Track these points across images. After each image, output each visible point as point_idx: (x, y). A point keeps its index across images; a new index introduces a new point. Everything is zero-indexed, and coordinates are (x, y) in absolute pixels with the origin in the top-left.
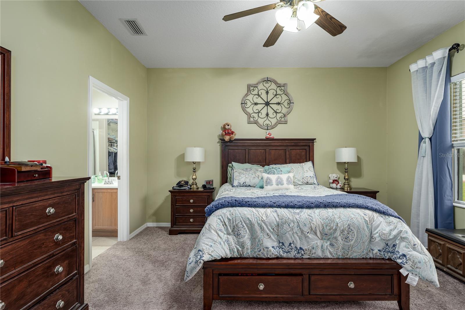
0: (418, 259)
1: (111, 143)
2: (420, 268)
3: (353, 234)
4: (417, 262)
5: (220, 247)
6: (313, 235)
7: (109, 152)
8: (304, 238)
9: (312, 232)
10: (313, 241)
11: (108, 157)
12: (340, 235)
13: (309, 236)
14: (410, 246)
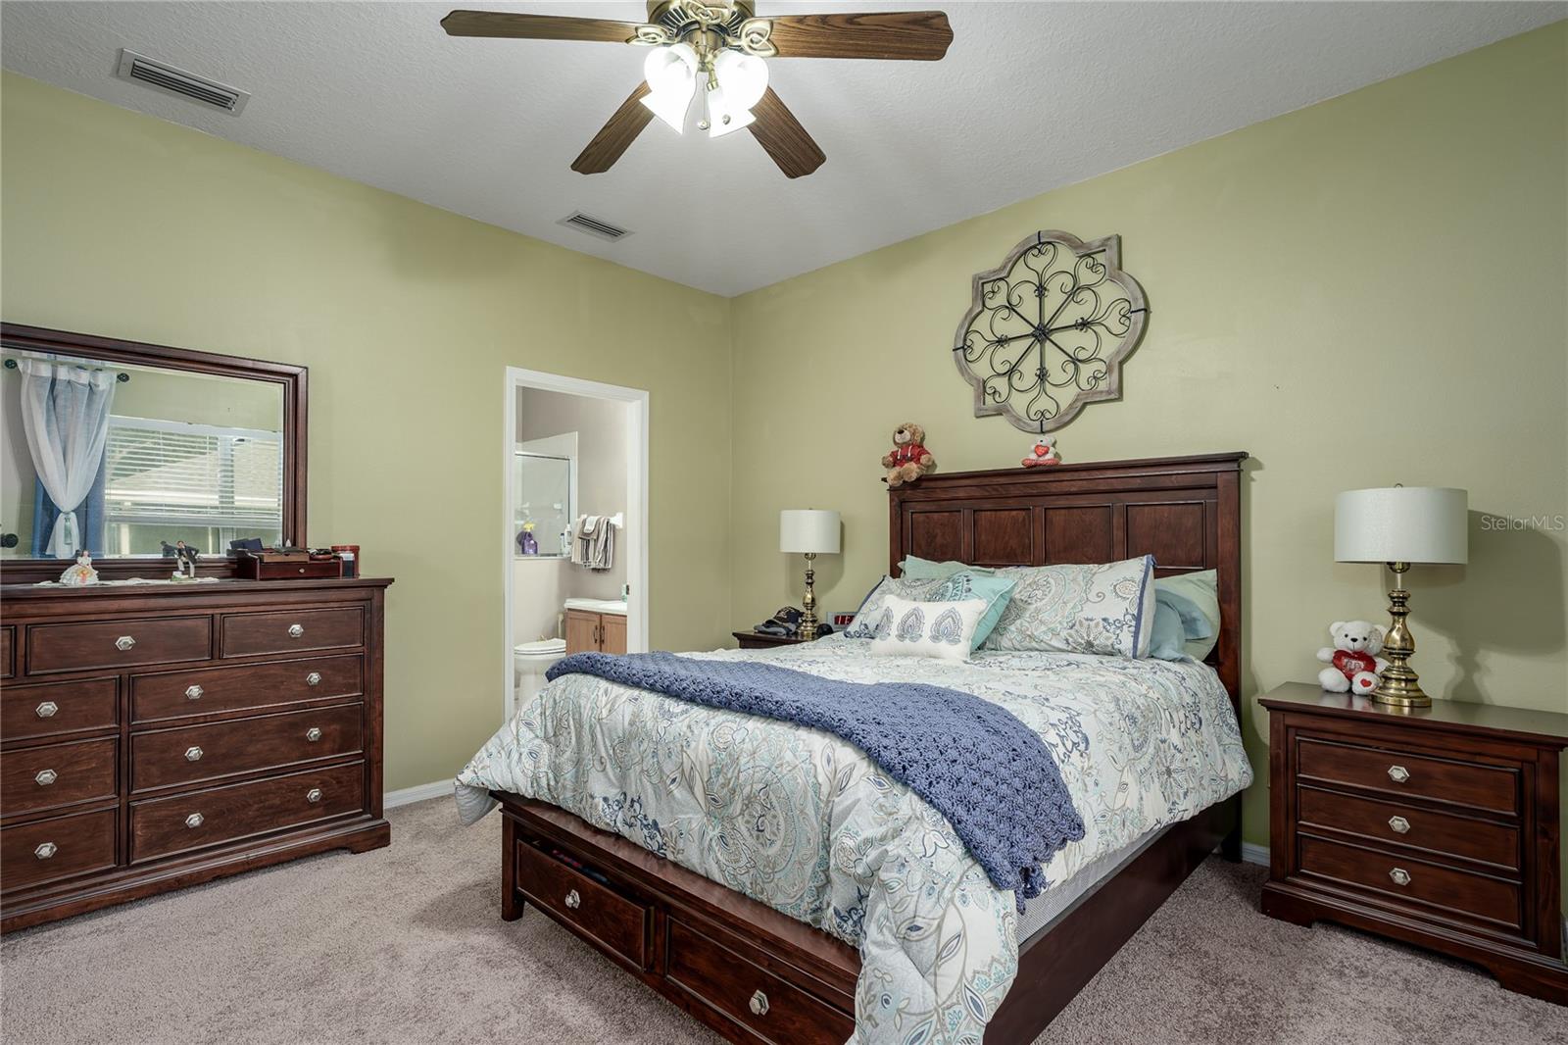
0: (886, 984)
2: (877, 1025)
3: (775, 822)
4: (879, 996)
5: (504, 765)
6: (684, 792)
8: (664, 796)
9: (684, 783)
10: (683, 813)
12: (742, 813)
13: (675, 792)
14: (888, 924)
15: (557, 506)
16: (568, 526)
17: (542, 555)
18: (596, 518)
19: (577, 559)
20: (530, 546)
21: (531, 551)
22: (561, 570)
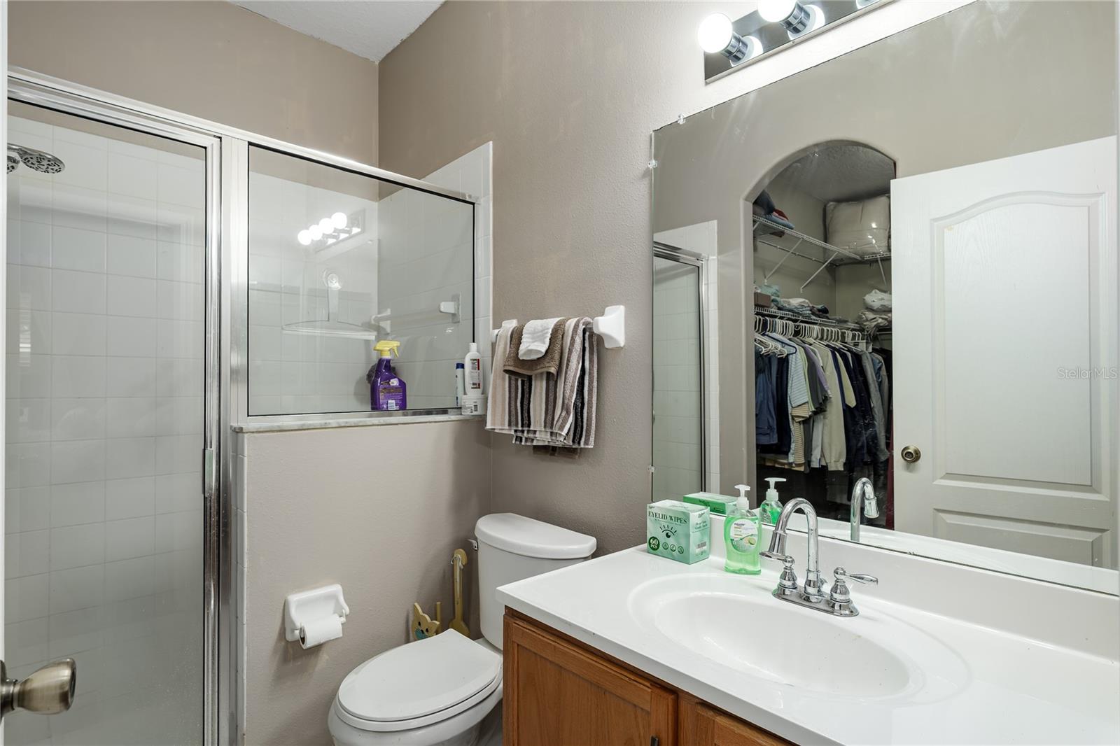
1: (763, 315)
7: (758, 355)
11: (756, 378)
15: (448, 307)
16: (474, 346)
17: (417, 412)
18: (551, 323)
19: (497, 422)
20: (390, 391)
21: (392, 403)
22: (459, 444)
